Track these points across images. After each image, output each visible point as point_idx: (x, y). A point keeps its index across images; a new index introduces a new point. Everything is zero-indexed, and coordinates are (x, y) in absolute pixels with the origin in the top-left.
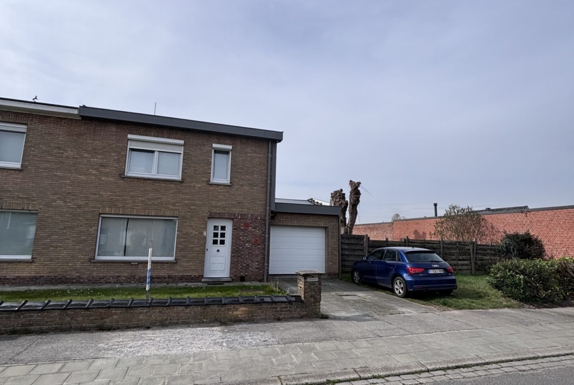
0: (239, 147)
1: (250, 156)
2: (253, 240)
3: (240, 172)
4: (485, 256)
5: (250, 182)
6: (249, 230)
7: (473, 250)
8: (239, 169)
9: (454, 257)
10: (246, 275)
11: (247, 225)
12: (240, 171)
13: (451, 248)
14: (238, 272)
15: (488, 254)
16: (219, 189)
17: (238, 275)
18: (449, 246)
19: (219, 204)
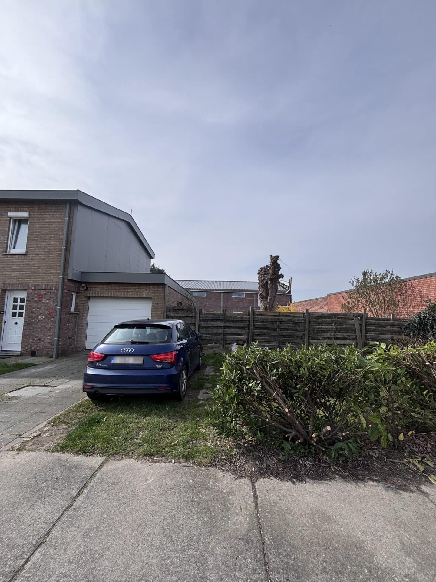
0: (37, 214)
1: (48, 222)
2: (46, 312)
3: (35, 240)
4: (382, 334)
5: (46, 250)
6: (43, 301)
7: (361, 325)
8: (35, 237)
9: (328, 335)
10: (37, 350)
11: (41, 297)
12: (36, 238)
13: (323, 323)
14: (29, 345)
15: (388, 331)
16: (14, 259)
17: (29, 350)
18: (320, 320)
19: (13, 275)
